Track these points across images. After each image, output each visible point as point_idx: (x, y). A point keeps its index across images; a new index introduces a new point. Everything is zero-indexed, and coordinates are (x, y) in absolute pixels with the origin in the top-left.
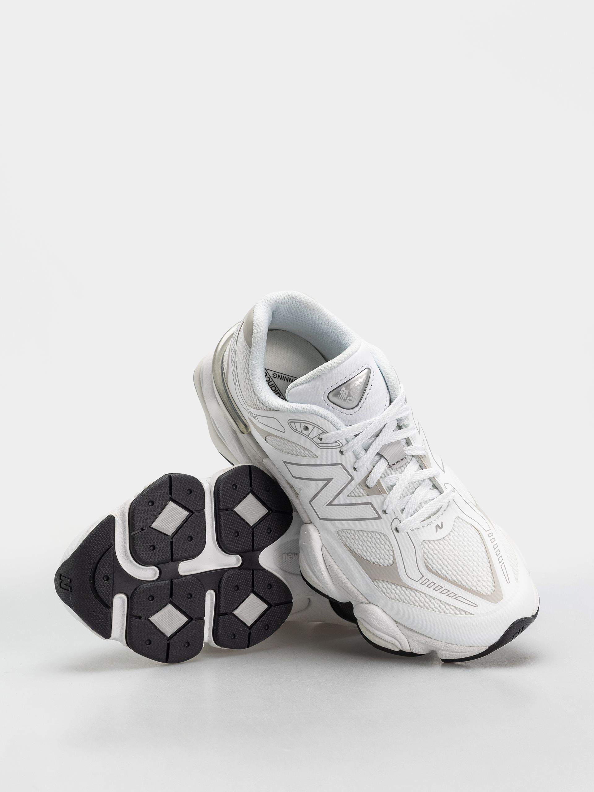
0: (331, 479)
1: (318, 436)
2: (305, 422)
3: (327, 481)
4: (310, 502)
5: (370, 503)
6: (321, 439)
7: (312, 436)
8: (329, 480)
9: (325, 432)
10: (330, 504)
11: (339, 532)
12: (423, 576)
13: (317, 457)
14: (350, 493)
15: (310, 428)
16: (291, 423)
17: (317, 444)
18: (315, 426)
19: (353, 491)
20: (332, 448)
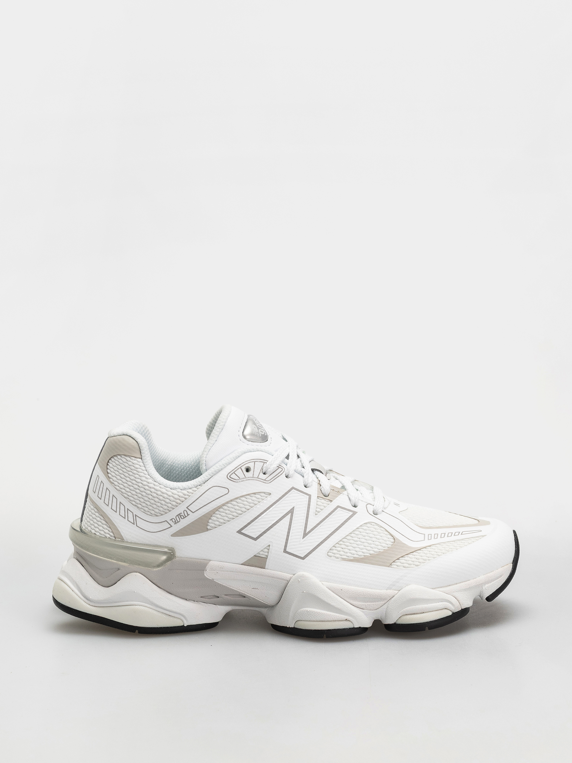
0: (293, 509)
1: (261, 471)
2: (244, 464)
3: (290, 514)
4: (285, 551)
5: (338, 507)
6: (264, 474)
7: (256, 475)
8: (291, 511)
9: (264, 462)
10: (305, 535)
11: (329, 554)
12: (424, 534)
13: (270, 494)
14: (316, 511)
15: (251, 465)
16: (231, 476)
17: (265, 480)
18: (255, 461)
19: (318, 506)
20: (278, 475)
